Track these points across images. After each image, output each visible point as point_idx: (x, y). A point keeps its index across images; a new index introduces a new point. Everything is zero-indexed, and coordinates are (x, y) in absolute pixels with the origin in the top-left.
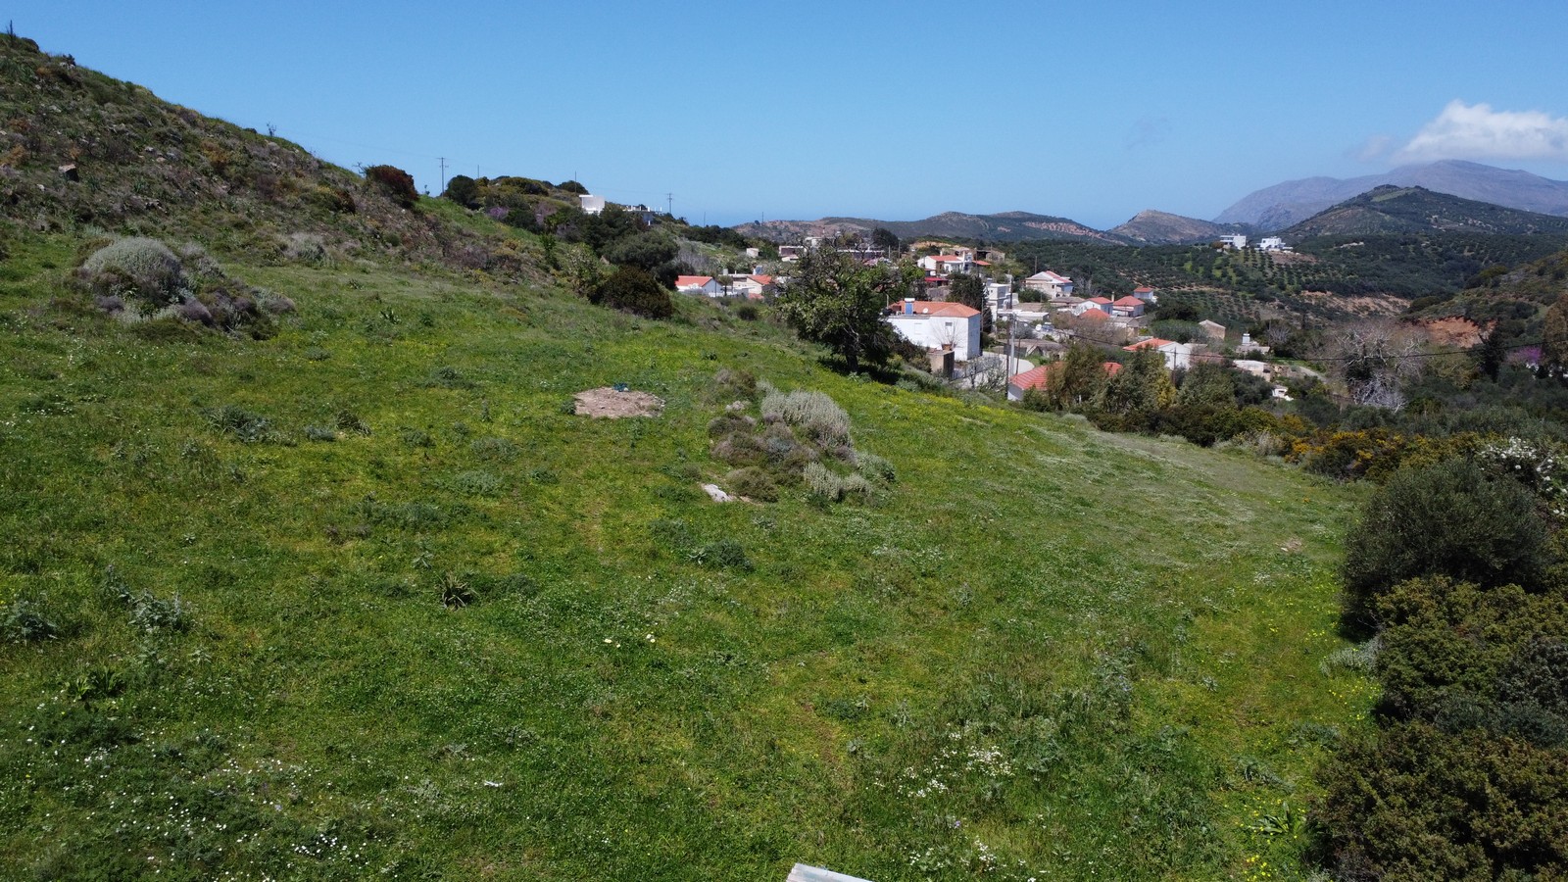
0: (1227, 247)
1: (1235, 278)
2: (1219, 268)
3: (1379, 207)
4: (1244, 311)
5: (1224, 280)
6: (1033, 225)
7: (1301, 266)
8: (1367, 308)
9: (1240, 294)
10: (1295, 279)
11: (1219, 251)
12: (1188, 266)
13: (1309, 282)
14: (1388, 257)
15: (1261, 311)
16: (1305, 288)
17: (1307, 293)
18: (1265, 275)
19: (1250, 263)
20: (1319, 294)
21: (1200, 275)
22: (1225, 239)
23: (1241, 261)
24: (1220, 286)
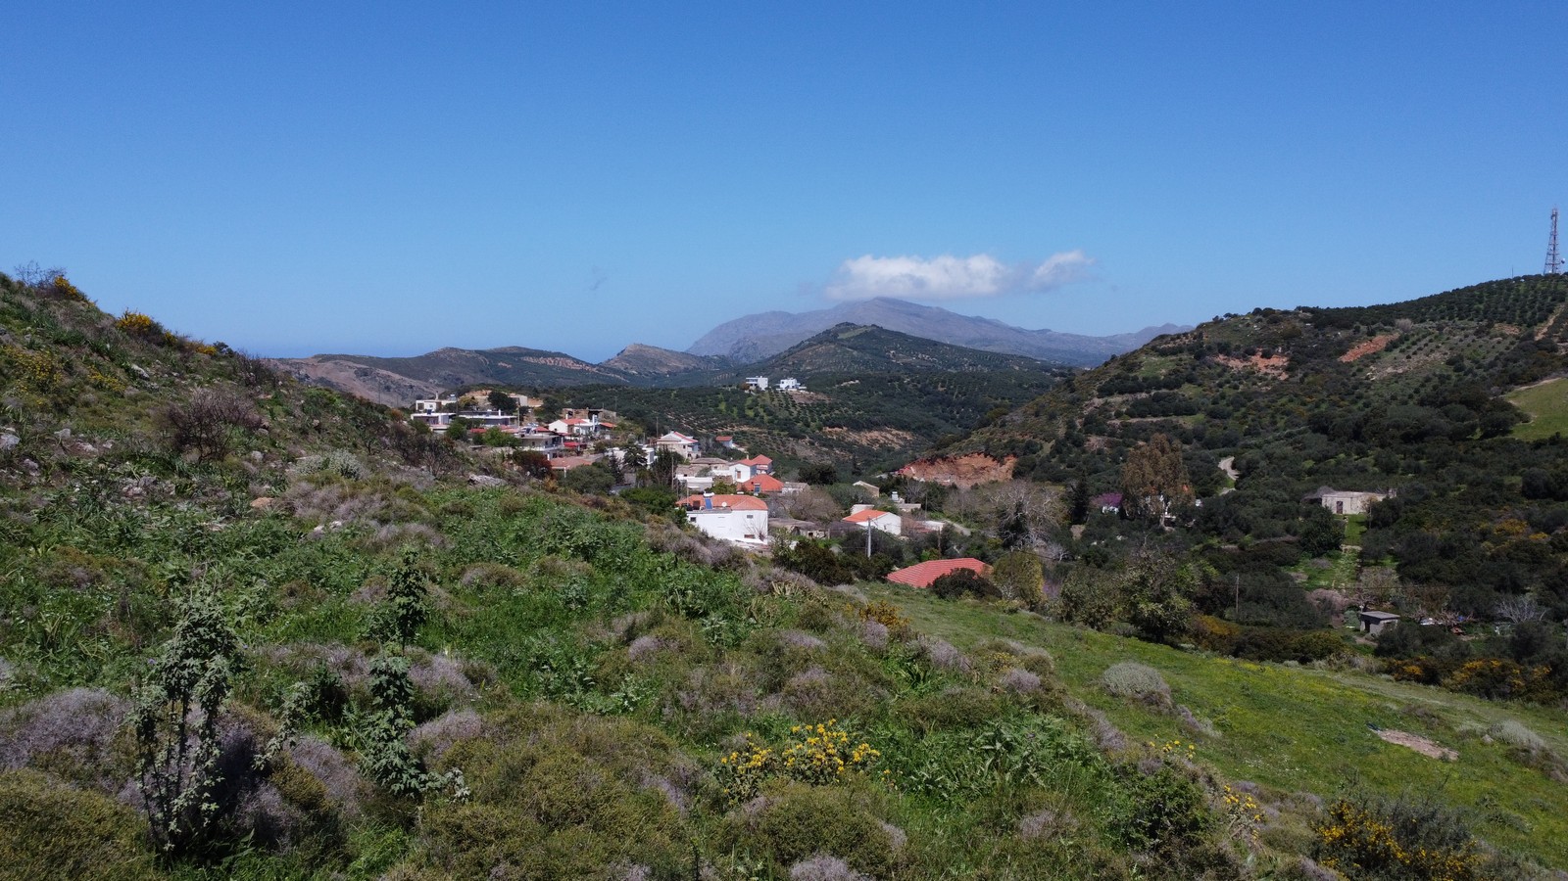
0: (753, 388)
1: (766, 418)
2: (750, 409)
3: (847, 343)
4: (782, 448)
5: (758, 419)
6: (531, 360)
7: (818, 405)
8: (877, 441)
9: (776, 432)
10: (816, 417)
11: (747, 392)
12: (722, 406)
13: (828, 419)
14: (880, 393)
15: (796, 447)
16: (825, 425)
17: (828, 429)
18: (791, 413)
19: (776, 402)
20: (836, 429)
21: (735, 415)
22: (751, 381)
23: (768, 401)
24: (757, 426)
